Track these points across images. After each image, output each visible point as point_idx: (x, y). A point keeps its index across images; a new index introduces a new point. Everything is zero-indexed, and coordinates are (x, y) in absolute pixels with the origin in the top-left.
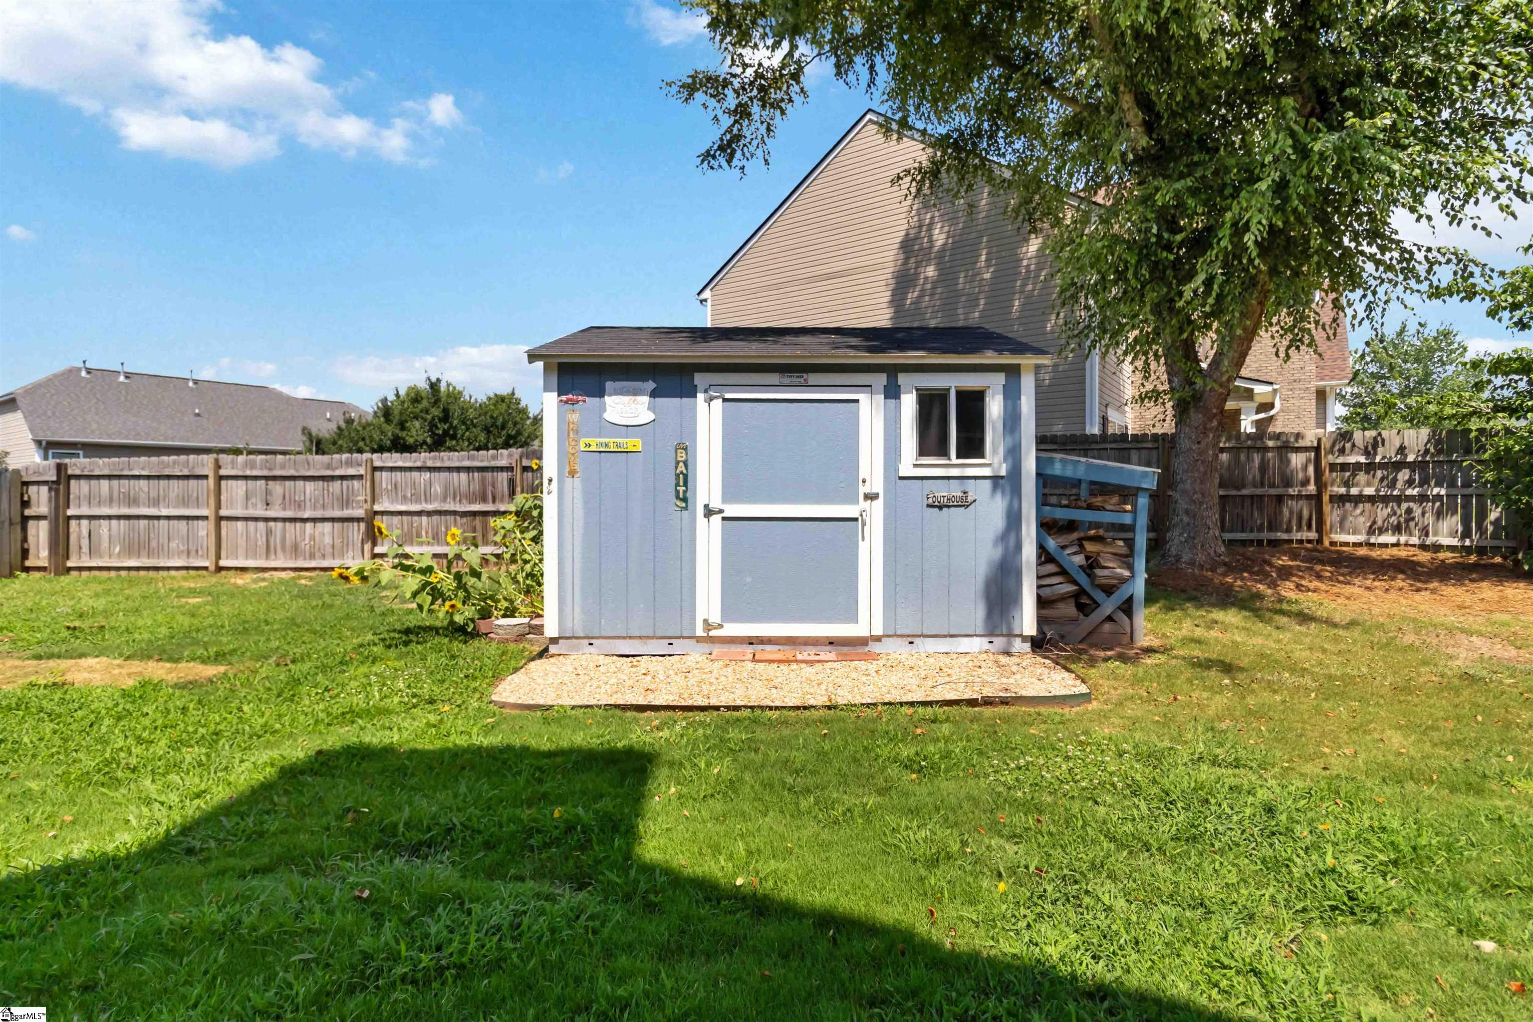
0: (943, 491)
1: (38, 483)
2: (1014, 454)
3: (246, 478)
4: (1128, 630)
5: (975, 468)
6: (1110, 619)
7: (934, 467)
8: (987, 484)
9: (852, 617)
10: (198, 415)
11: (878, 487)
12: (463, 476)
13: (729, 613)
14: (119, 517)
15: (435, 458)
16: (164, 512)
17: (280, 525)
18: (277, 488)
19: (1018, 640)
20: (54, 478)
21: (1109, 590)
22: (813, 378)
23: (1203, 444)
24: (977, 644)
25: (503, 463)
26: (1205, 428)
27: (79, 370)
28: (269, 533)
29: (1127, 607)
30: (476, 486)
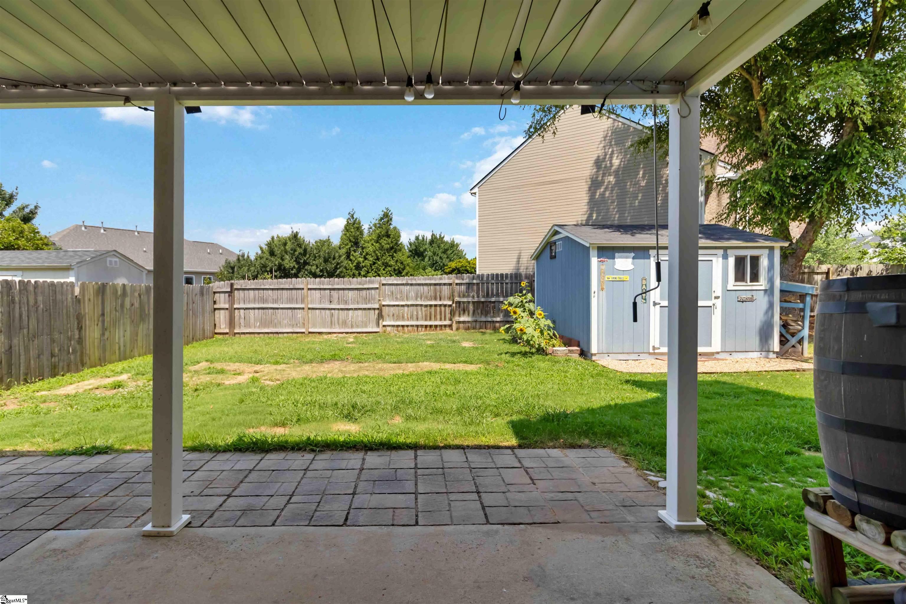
0: (744, 296)
1: (219, 292)
2: (771, 281)
3: (320, 289)
4: (801, 350)
5: (756, 286)
6: (793, 346)
7: (741, 286)
8: (763, 292)
9: (709, 344)
10: (145, 251)
11: (719, 293)
12: (426, 288)
14: (259, 309)
15: (412, 280)
16: (282, 306)
17: (337, 311)
18: (334, 293)
19: (772, 353)
20: (229, 290)
21: (793, 335)
23: (794, 273)
24: (756, 355)
25: (447, 281)
26: (796, 265)
27: (81, 226)
28: (332, 315)
29: (801, 341)
30: (432, 293)
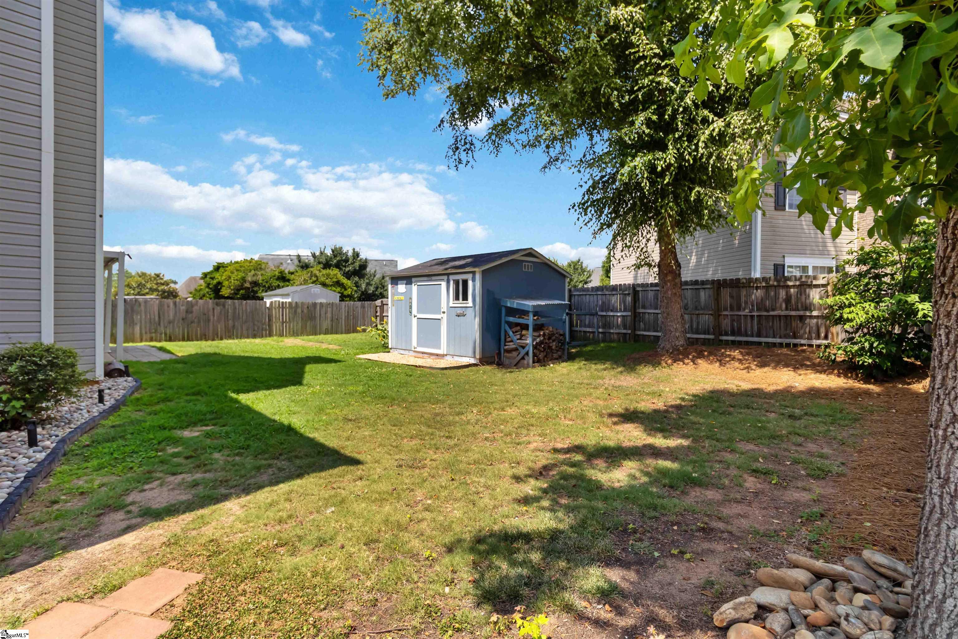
0: (459, 311)
2: (475, 300)
4: (527, 363)
5: (466, 304)
6: (523, 358)
7: (457, 304)
8: (469, 308)
9: (440, 348)
11: (445, 310)
13: (419, 344)
19: (476, 359)
21: (523, 348)
22: (434, 278)
24: (467, 360)
29: (528, 354)
